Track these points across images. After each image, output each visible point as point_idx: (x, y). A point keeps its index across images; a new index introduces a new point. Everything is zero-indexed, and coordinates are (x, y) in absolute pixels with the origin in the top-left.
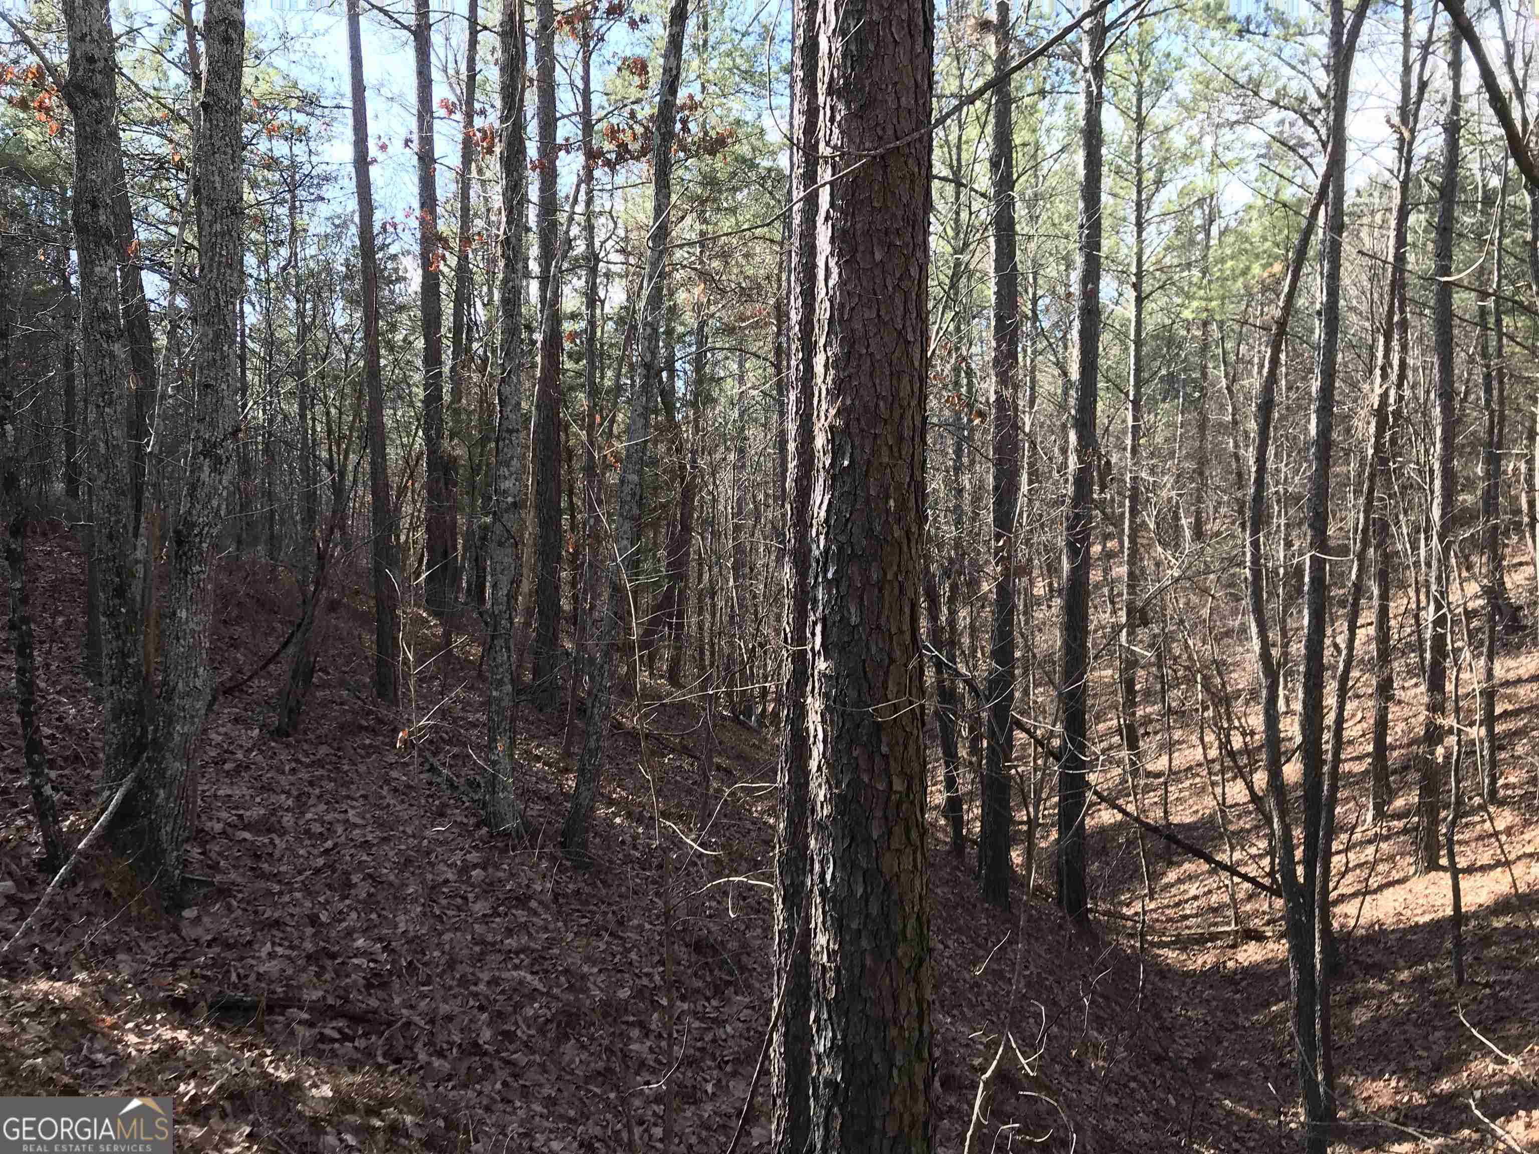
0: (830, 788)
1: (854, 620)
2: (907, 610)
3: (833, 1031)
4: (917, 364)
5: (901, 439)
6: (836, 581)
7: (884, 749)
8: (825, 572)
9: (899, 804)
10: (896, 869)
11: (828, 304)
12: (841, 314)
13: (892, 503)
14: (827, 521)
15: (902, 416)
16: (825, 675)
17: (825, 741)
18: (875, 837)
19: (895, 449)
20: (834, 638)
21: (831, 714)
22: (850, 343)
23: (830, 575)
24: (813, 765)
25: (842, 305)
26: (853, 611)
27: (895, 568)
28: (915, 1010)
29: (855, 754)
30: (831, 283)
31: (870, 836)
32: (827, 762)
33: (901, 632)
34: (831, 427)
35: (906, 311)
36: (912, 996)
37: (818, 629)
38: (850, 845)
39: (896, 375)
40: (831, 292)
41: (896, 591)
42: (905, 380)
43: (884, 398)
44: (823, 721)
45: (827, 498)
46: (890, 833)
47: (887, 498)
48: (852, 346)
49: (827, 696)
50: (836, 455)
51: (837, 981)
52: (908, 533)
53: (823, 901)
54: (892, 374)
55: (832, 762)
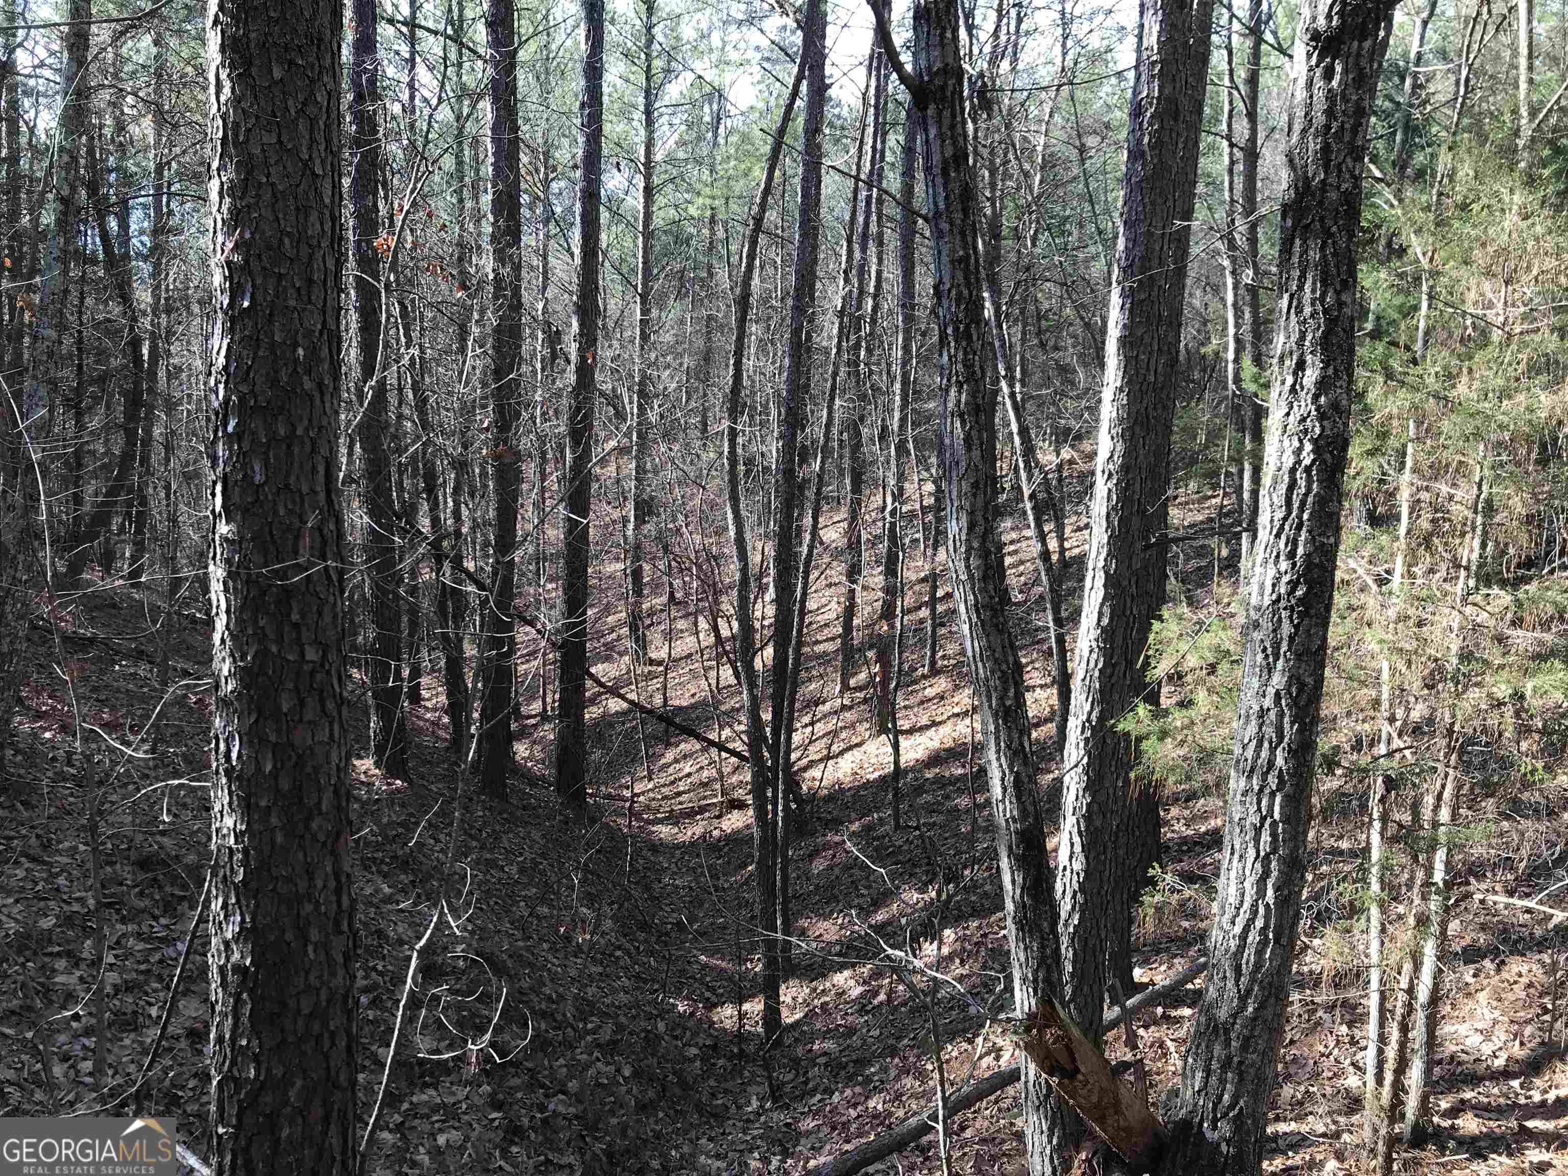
0: (235, 661)
1: (258, 479)
2: (321, 469)
3: (242, 915)
4: (327, 201)
5: (310, 281)
6: (238, 435)
7: (295, 617)
8: (225, 426)
9: (312, 673)
10: (310, 742)
11: (220, 122)
12: (236, 135)
13: (301, 351)
14: (226, 368)
15: (311, 256)
16: (227, 540)
17: (228, 612)
18: (285, 710)
19: (303, 292)
20: (236, 498)
21: (234, 582)
22: (246, 167)
23: (230, 429)
24: (217, 638)
25: (236, 125)
26: (257, 468)
27: (306, 422)
28: (332, 884)
29: (262, 623)
30: (223, 99)
31: (279, 708)
32: (231, 634)
33: (314, 492)
34: (229, 263)
35: (313, 140)
36: (329, 869)
37: (219, 488)
38: (256, 721)
39: (303, 210)
40: (224, 109)
41: (308, 448)
42: (314, 217)
43: (289, 234)
44: (226, 590)
45: (226, 342)
46: (302, 703)
47: (295, 346)
48: (249, 173)
49: (228, 561)
50: (235, 293)
51: (245, 863)
52: (320, 385)
53: (230, 781)
54: (297, 209)
55: (236, 634)
